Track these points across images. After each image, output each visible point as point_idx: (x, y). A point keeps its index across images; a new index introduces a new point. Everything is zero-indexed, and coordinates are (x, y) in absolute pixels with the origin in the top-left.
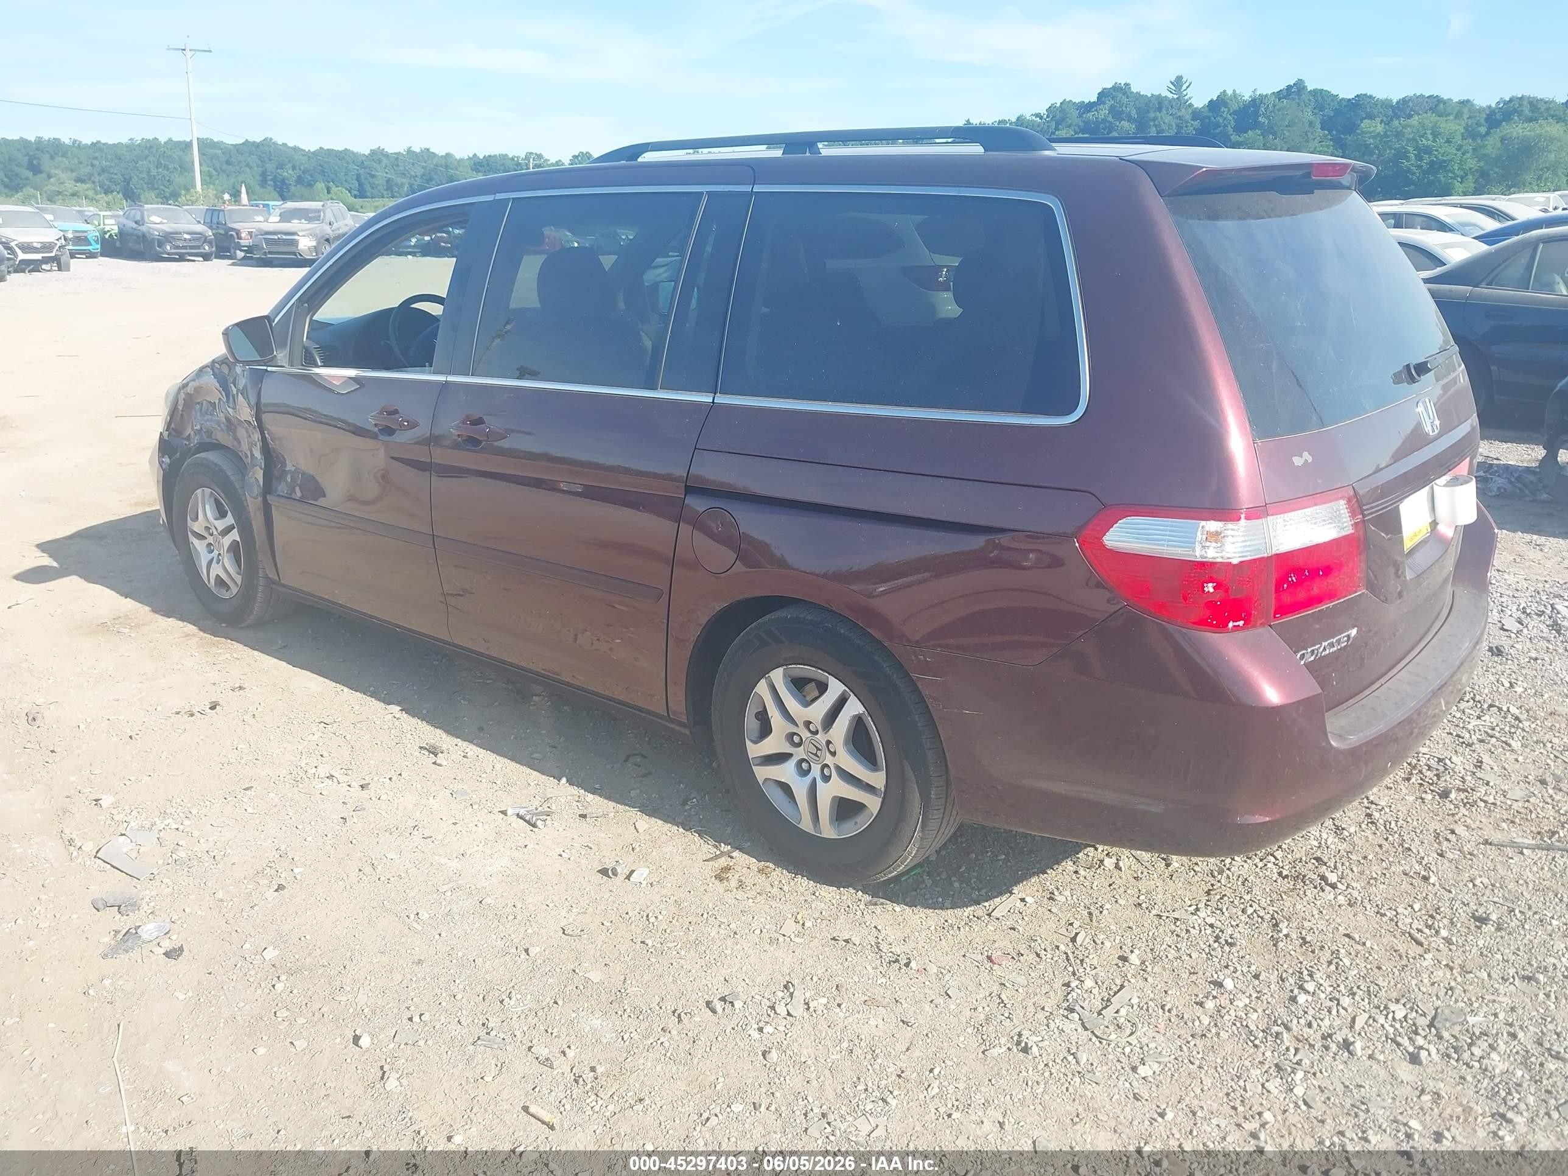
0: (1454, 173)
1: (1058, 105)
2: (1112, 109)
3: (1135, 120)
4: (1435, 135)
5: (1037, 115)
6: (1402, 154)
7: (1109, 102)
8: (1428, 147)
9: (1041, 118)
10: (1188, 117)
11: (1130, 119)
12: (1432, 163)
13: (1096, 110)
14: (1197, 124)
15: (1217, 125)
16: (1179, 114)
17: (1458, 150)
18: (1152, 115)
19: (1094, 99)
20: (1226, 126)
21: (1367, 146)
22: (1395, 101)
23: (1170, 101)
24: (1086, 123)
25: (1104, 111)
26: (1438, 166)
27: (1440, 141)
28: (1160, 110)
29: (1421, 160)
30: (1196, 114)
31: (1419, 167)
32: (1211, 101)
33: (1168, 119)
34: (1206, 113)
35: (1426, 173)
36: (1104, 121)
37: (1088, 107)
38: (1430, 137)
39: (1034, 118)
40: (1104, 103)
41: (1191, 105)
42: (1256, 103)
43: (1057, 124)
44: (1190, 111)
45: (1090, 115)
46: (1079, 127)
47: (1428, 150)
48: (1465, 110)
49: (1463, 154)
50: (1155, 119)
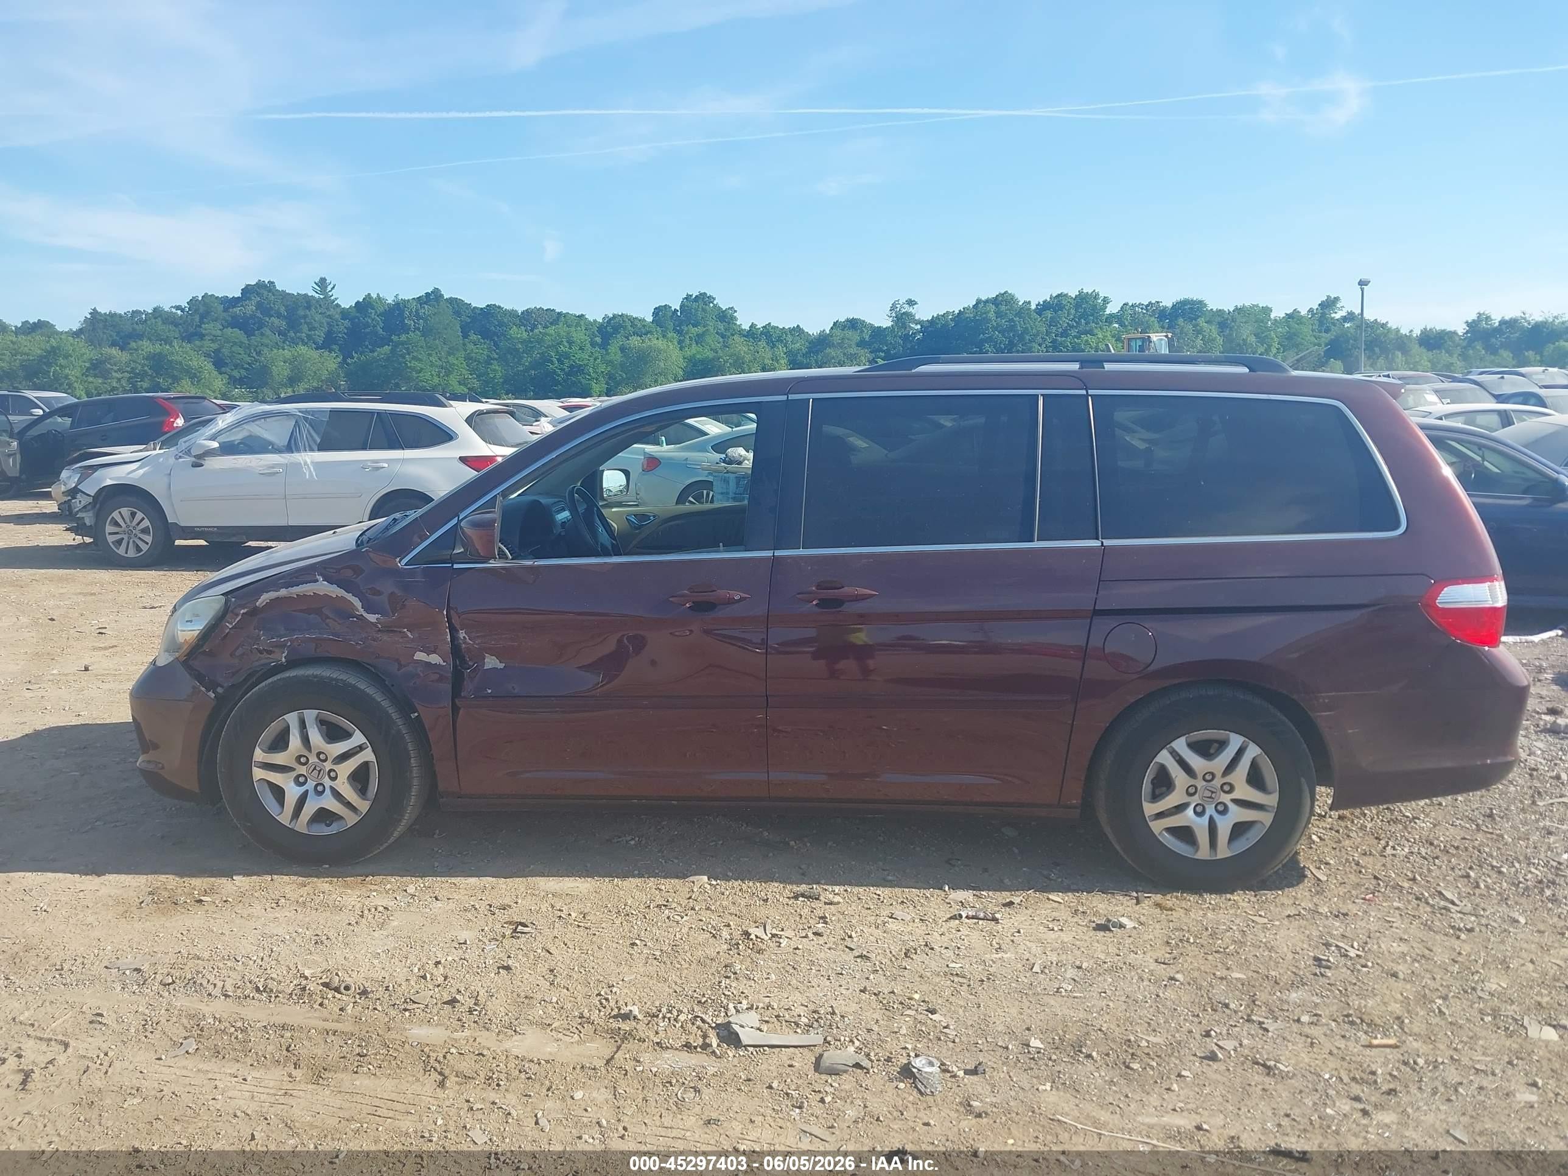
0: (590, 375)
1: (200, 299)
2: (259, 306)
3: (285, 318)
4: (571, 343)
5: (178, 308)
6: (545, 360)
7: (255, 299)
8: (566, 352)
9: (183, 310)
10: (337, 316)
11: (279, 316)
12: (571, 366)
13: (242, 306)
14: (347, 323)
15: (367, 325)
16: (328, 313)
17: (590, 356)
18: (301, 312)
19: (238, 294)
20: (374, 326)
21: (517, 350)
22: (520, 312)
23: (318, 300)
24: (234, 317)
25: (251, 307)
26: (577, 369)
27: (575, 348)
28: (308, 308)
29: (563, 364)
30: (345, 314)
31: (562, 370)
32: (358, 303)
33: (318, 317)
34: (354, 313)
35: (568, 374)
36: (253, 317)
37: (235, 301)
38: (566, 344)
39: (174, 310)
40: (250, 299)
41: (338, 305)
42: (399, 307)
43: (202, 317)
44: (339, 310)
45: (237, 310)
46: (226, 321)
47: (567, 356)
48: (582, 323)
49: (595, 359)
50: (305, 317)
